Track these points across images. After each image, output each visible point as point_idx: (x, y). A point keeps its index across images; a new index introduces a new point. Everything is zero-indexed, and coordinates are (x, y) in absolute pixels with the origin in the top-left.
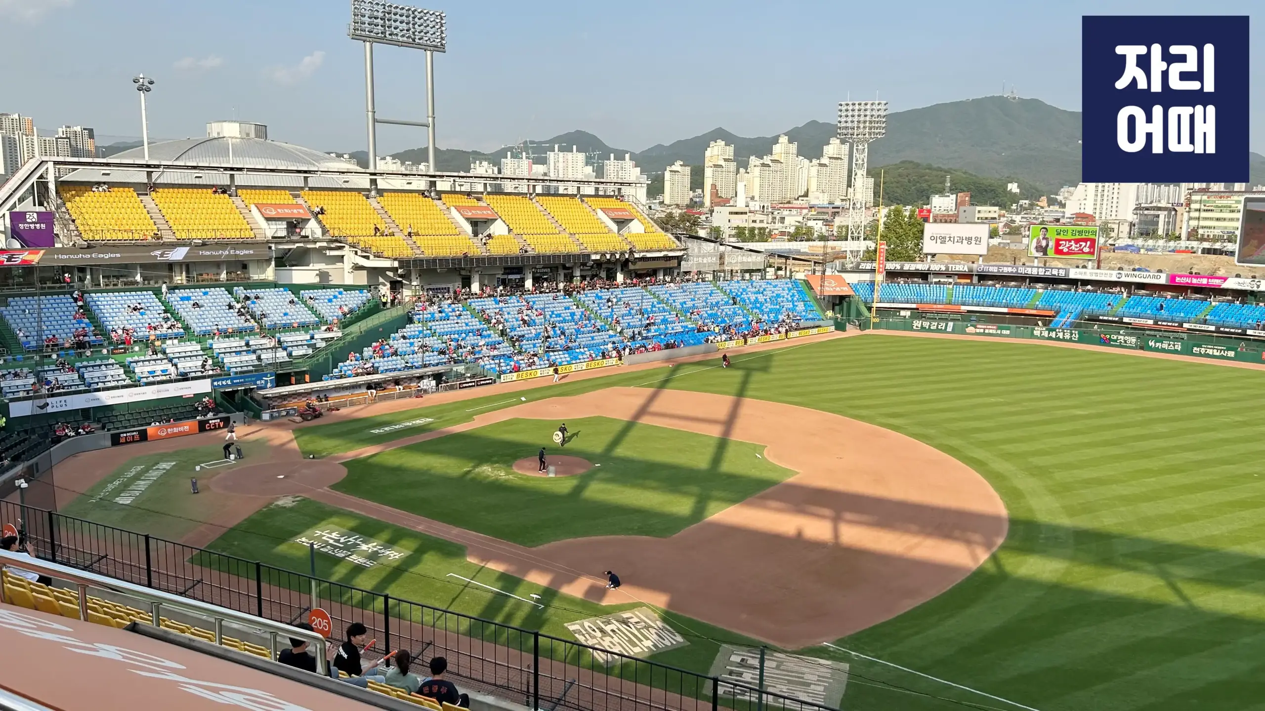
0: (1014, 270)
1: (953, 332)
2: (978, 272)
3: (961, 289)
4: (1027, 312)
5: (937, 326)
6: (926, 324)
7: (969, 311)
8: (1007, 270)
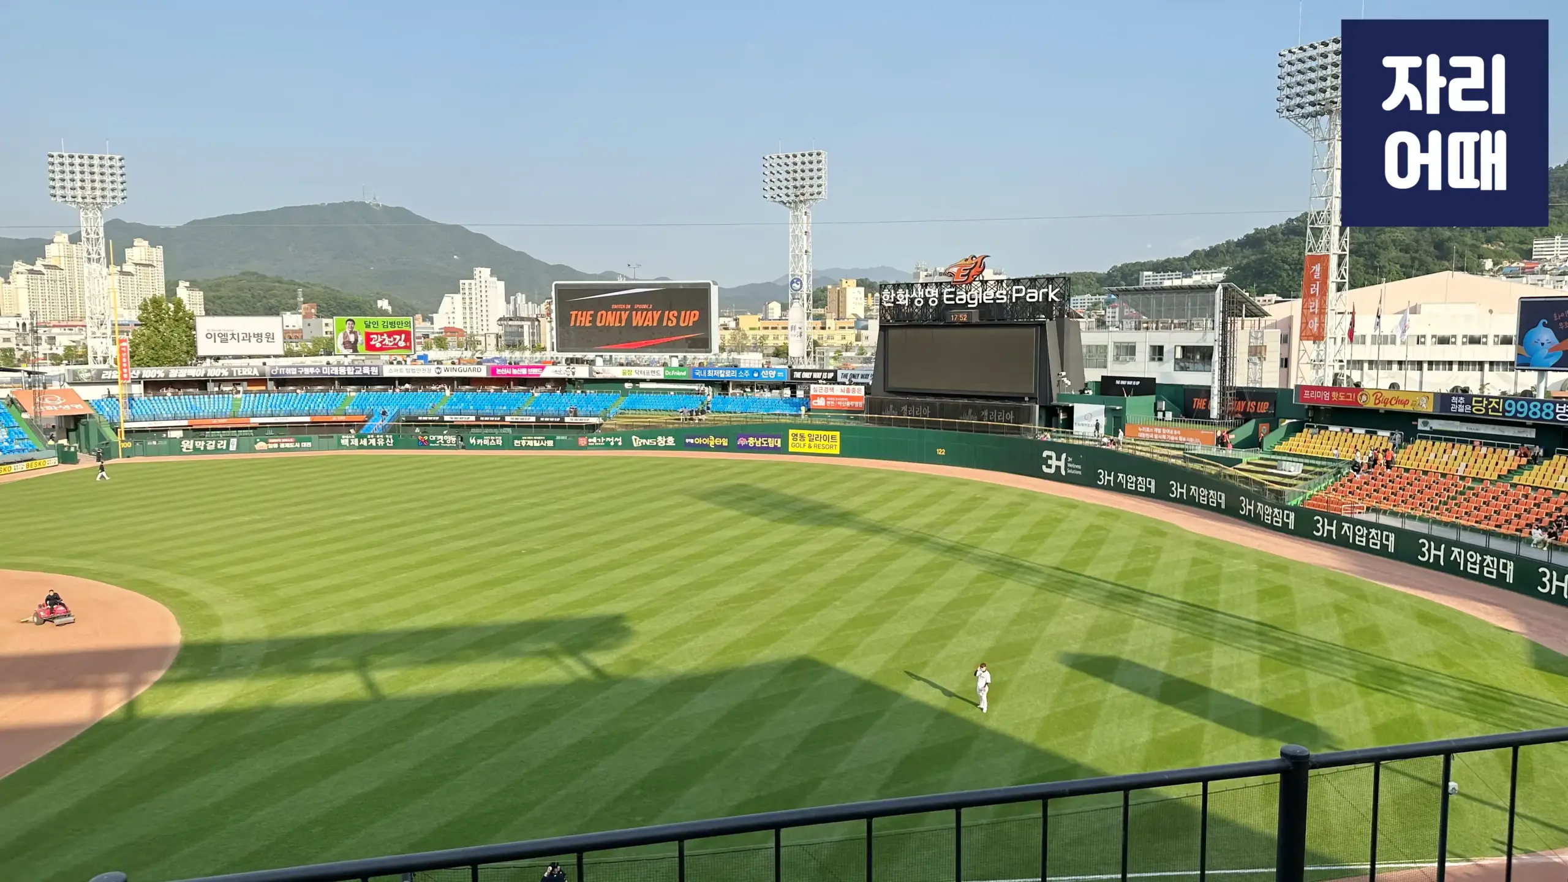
0: (318, 371)
1: (239, 449)
2: (272, 375)
3: (252, 398)
4: (334, 419)
5: (216, 445)
6: (200, 444)
7: (260, 424)
8: (308, 372)
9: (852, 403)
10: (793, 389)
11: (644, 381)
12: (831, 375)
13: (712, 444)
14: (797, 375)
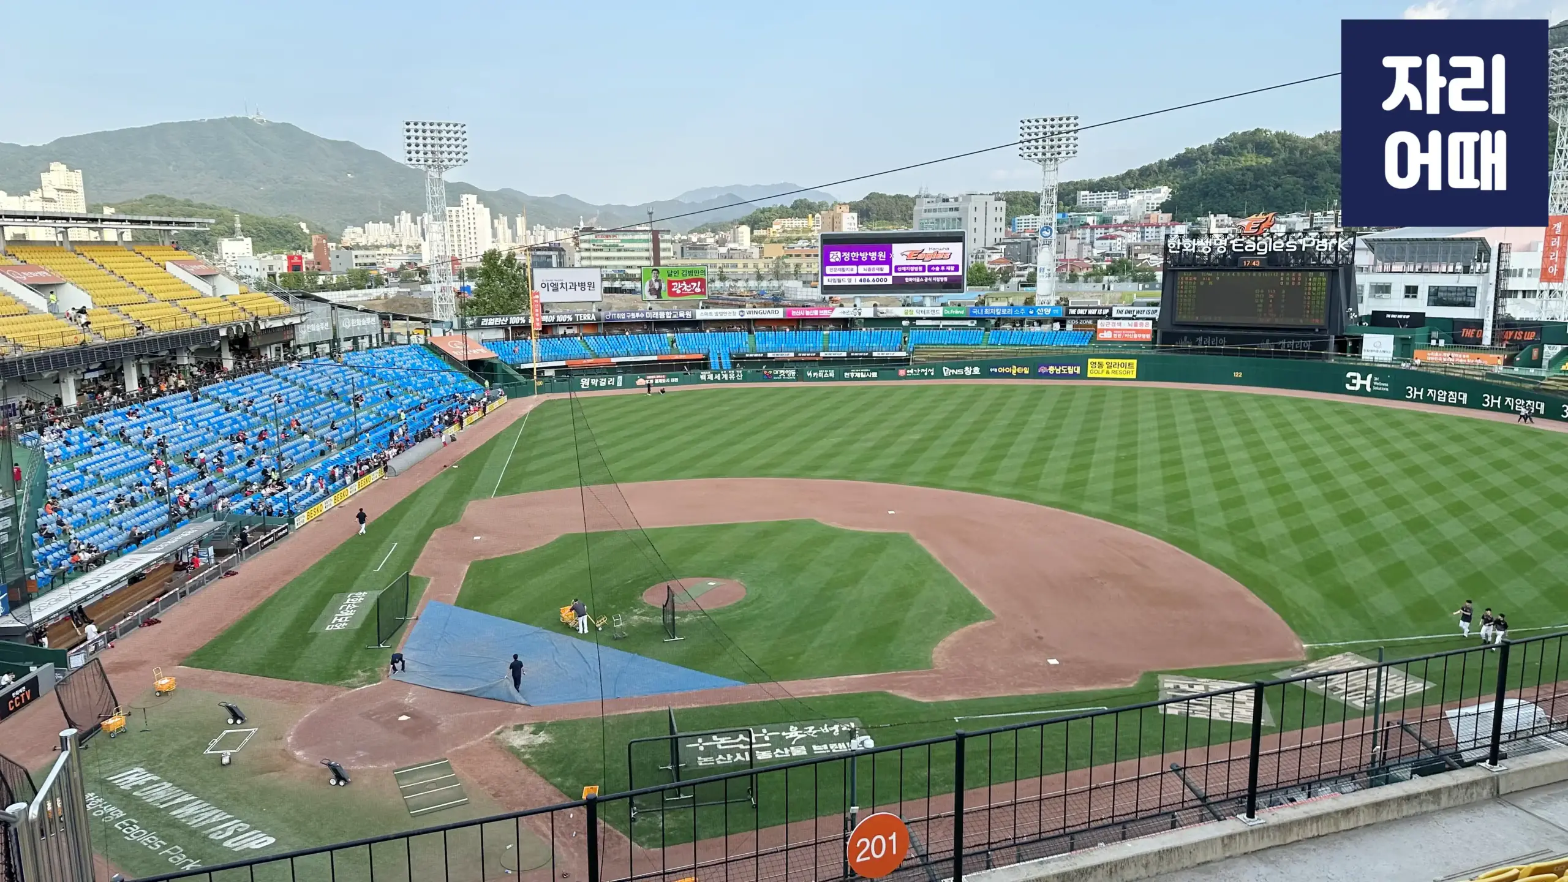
0: (642, 315)
1: (624, 386)
2: (604, 320)
3: (593, 340)
5: (606, 382)
6: (595, 382)
8: (635, 316)
9: (1140, 336)
10: (1063, 323)
11: (921, 319)
12: (1107, 311)
13: (1014, 373)
14: (1073, 312)
